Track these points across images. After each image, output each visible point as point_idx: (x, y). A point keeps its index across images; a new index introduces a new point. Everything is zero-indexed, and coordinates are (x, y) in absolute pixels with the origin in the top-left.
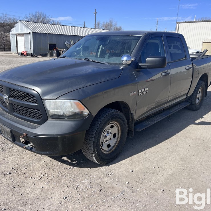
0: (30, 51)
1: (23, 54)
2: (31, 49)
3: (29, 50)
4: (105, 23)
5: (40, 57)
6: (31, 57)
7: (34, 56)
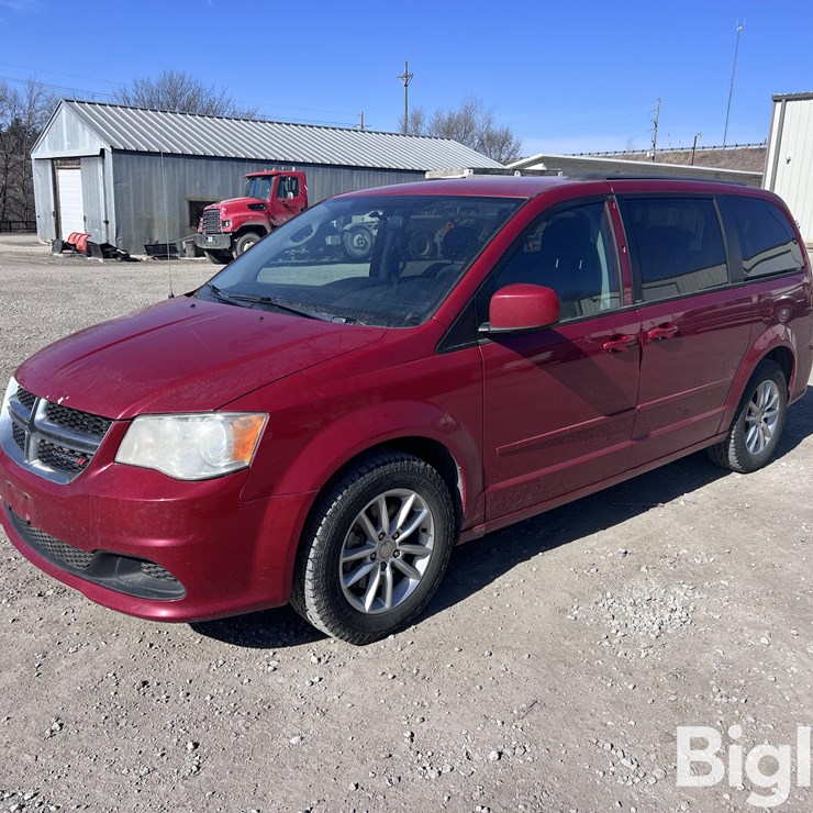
0: (104, 232)
1: (75, 245)
2: (107, 222)
3: (101, 229)
4: (446, 116)
5: (144, 257)
6: (101, 260)
7: (115, 256)
